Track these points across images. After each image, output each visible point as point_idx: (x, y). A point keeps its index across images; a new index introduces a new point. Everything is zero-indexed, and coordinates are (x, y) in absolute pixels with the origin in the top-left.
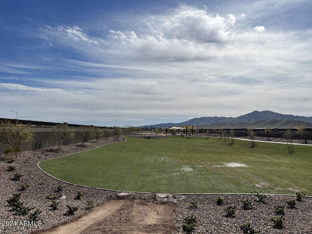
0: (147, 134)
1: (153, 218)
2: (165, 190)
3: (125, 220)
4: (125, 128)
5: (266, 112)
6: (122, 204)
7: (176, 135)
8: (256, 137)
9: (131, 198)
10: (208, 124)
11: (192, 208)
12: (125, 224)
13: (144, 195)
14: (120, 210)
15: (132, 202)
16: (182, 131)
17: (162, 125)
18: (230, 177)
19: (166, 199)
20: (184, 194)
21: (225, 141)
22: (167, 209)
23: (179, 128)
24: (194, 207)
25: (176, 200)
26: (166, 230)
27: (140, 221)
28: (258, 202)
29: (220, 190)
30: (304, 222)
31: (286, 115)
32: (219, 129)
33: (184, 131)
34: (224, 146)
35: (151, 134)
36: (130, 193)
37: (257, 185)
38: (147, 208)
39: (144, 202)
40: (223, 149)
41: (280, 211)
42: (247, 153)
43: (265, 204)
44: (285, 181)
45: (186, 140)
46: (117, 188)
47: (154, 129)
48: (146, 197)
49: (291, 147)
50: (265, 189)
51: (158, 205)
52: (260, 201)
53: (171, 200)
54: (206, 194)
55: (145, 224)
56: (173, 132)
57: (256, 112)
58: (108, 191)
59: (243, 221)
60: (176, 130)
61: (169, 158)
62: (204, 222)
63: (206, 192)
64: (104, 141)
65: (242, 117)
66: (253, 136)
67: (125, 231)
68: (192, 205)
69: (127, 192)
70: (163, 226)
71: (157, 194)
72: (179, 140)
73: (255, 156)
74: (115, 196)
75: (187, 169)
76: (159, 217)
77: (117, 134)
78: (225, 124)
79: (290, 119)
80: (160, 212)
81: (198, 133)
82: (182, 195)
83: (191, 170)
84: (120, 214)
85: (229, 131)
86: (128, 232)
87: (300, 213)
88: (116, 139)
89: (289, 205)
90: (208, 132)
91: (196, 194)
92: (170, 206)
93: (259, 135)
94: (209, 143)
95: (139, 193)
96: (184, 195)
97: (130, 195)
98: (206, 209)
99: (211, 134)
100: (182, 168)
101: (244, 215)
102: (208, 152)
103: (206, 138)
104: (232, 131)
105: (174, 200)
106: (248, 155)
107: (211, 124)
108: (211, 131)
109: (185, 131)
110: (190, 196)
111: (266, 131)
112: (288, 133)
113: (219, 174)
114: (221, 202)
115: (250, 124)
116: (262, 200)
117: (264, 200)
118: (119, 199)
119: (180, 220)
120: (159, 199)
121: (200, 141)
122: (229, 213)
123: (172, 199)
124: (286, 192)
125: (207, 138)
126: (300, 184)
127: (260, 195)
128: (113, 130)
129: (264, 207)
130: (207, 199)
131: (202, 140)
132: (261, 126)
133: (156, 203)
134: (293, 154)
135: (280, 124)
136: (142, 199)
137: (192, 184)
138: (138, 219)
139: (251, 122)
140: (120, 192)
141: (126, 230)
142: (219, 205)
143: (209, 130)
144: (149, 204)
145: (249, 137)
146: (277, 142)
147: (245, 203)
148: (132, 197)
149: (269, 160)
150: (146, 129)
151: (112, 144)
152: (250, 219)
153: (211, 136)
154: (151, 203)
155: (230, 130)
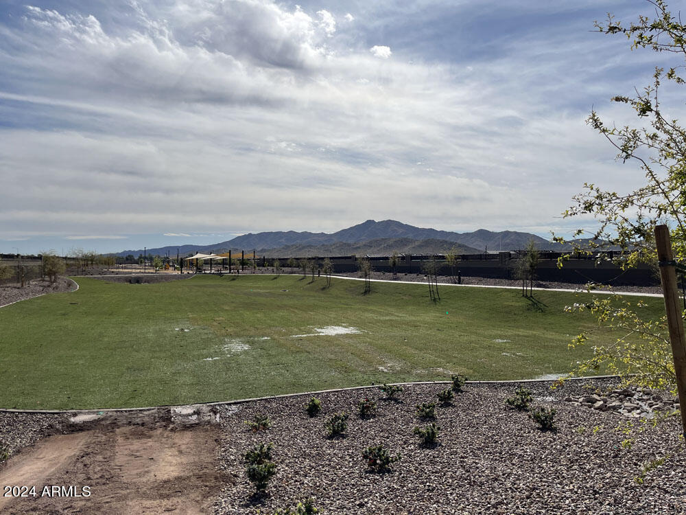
0: (134, 271)
1: (170, 464)
2: (190, 398)
3: (101, 477)
4: (73, 259)
5: (389, 223)
6: (83, 441)
7: (205, 273)
8: (372, 273)
9: (107, 426)
10: (275, 247)
11: (257, 430)
12: (104, 487)
13: (141, 415)
14: (83, 457)
15: (111, 434)
16: (219, 264)
17: (168, 249)
18: (330, 356)
19: (195, 417)
20: (236, 401)
21: (312, 282)
22: (200, 440)
23: (212, 256)
24: (260, 427)
25: (218, 415)
26: (206, 486)
27: (139, 475)
28: (385, 400)
29: (312, 386)
30: (470, 430)
31: (424, 230)
32: (301, 258)
33: (224, 262)
34: (312, 294)
35: (142, 271)
36: (102, 414)
37: (381, 368)
38: (150, 442)
39: (141, 430)
40: (311, 298)
41: (427, 413)
42: (358, 306)
43: (399, 403)
44: (430, 357)
45: (229, 283)
46: (66, 406)
47: (151, 259)
48: (146, 419)
49: (435, 291)
50: (396, 374)
51: (177, 434)
52: (389, 399)
53: (207, 418)
54: (284, 397)
55: (152, 479)
56: (197, 266)
57: (370, 223)
58: (42, 413)
59: (364, 442)
60: (205, 260)
61: (193, 325)
62: (287, 455)
63: (282, 393)
64: (16, 291)
65: (343, 233)
66: (367, 271)
67: (107, 502)
68: (255, 424)
69: (94, 413)
70: (199, 477)
71: (172, 409)
72: (212, 284)
73: (373, 312)
74: (63, 426)
75: (238, 347)
76: (184, 460)
77: (51, 273)
78: (310, 246)
79: (431, 237)
80: (183, 447)
81: (255, 268)
82: (230, 404)
83: (246, 347)
84: (85, 465)
85: (320, 262)
86: (114, 504)
87: (462, 415)
88: (49, 286)
89: (442, 401)
90: (276, 263)
91: (262, 400)
92: (207, 430)
93: (378, 269)
94: (281, 288)
95: (126, 411)
96: (235, 403)
97: (103, 420)
98: (287, 428)
99: (283, 269)
100: (226, 346)
101: (362, 431)
102: (280, 307)
103: (272, 278)
104: (327, 261)
105: (213, 417)
106: (359, 309)
107: (283, 246)
108: (284, 263)
109: (226, 263)
110: (250, 403)
111: (391, 261)
112: (431, 264)
113: (307, 352)
114: (316, 409)
115: (359, 248)
116: (392, 396)
117: (395, 396)
118: (73, 431)
119: (235, 460)
120: (178, 420)
121: (260, 284)
122: (334, 431)
123: (210, 416)
124: (432, 377)
125: (275, 278)
126: (455, 360)
127: (391, 387)
128: (39, 263)
129: (397, 409)
130: (287, 406)
131: (263, 282)
132: (379, 251)
133: (172, 430)
134: (440, 303)
135: (414, 248)
136: (134, 425)
137: (251, 378)
138: (135, 472)
139: (361, 244)
140: (75, 415)
141: (109, 500)
142: (311, 417)
143: (280, 259)
144: (155, 433)
145: (359, 273)
146: (411, 281)
147: (363, 406)
148: (108, 422)
149: (398, 316)
150: (128, 259)
151: (38, 298)
152: (376, 436)
153: (283, 272)
154: (159, 431)
155: (323, 259)
